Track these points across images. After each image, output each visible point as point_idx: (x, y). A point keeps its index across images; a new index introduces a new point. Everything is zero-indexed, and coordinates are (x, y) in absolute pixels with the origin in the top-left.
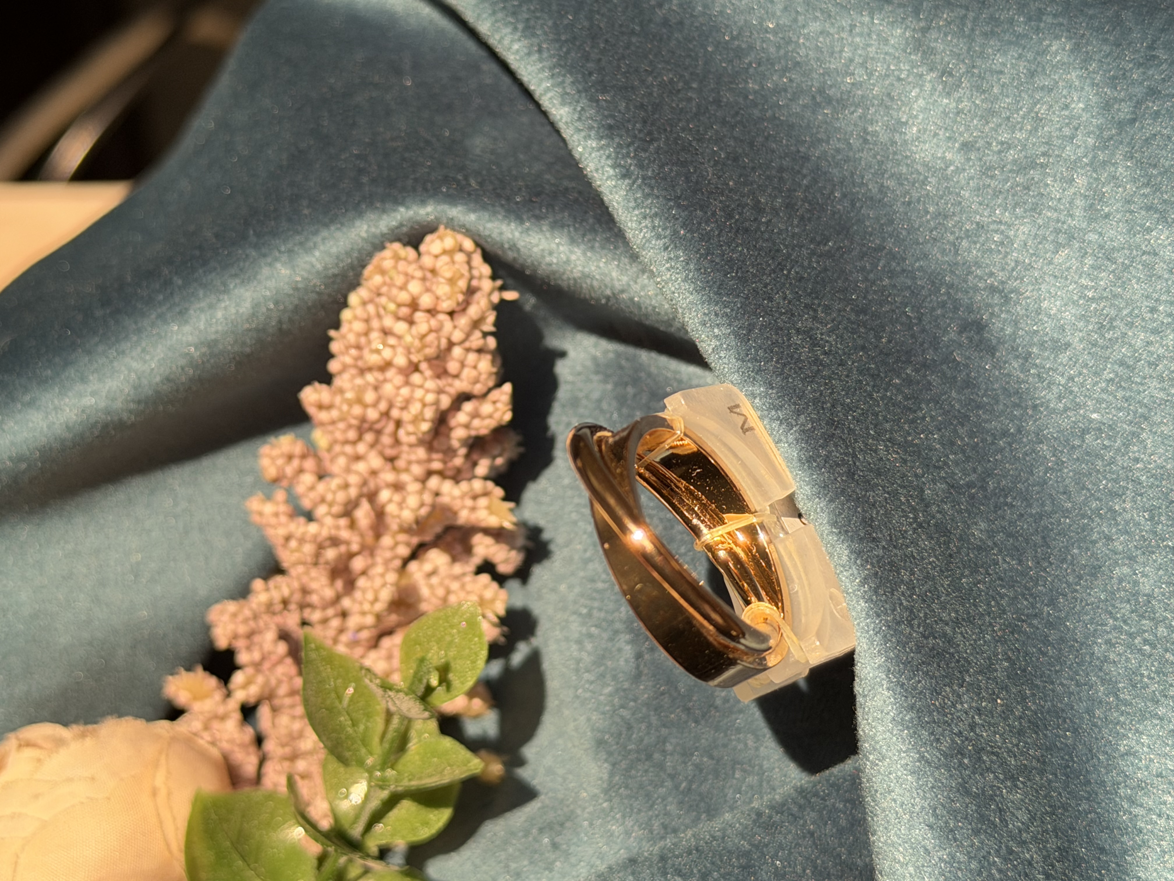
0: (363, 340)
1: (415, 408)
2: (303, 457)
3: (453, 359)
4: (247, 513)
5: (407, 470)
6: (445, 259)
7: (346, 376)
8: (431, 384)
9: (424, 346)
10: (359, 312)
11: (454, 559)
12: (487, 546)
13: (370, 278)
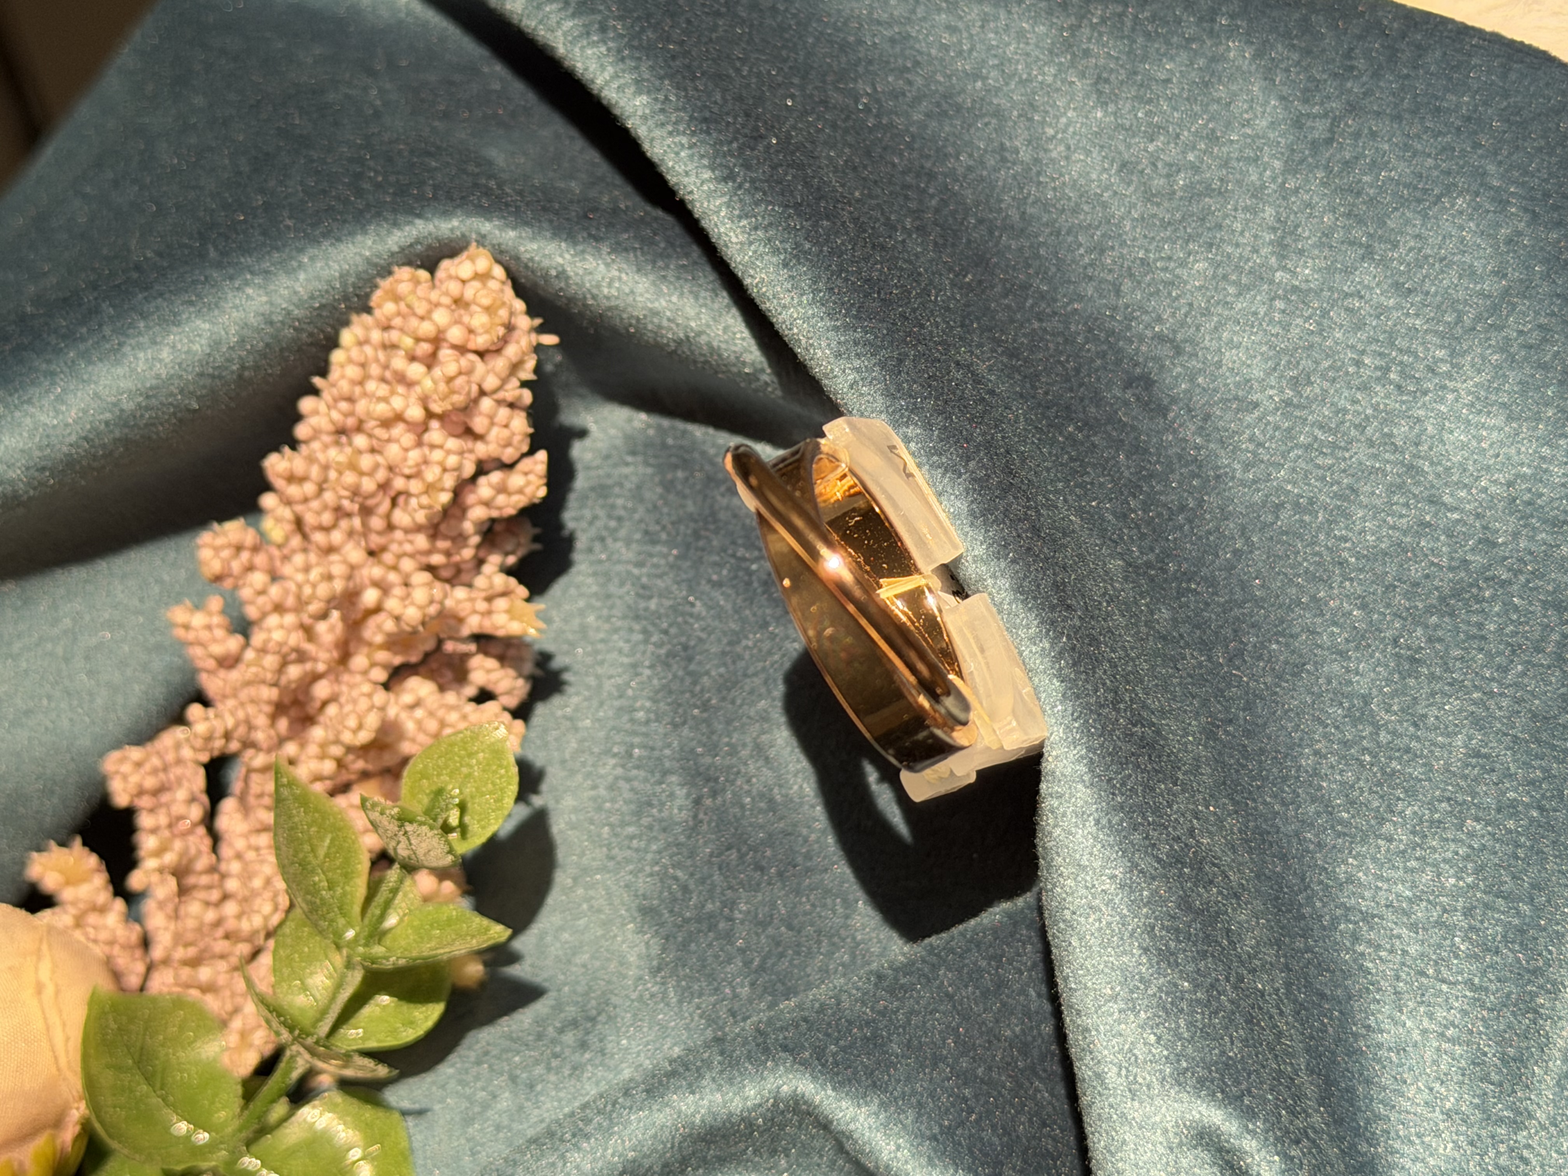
0: (358, 390)
1: (431, 474)
2: (255, 549)
3: (480, 414)
6: (476, 284)
7: (316, 445)
8: (453, 443)
9: (453, 392)
10: (355, 353)
11: (442, 689)
12: (489, 671)
13: (380, 306)
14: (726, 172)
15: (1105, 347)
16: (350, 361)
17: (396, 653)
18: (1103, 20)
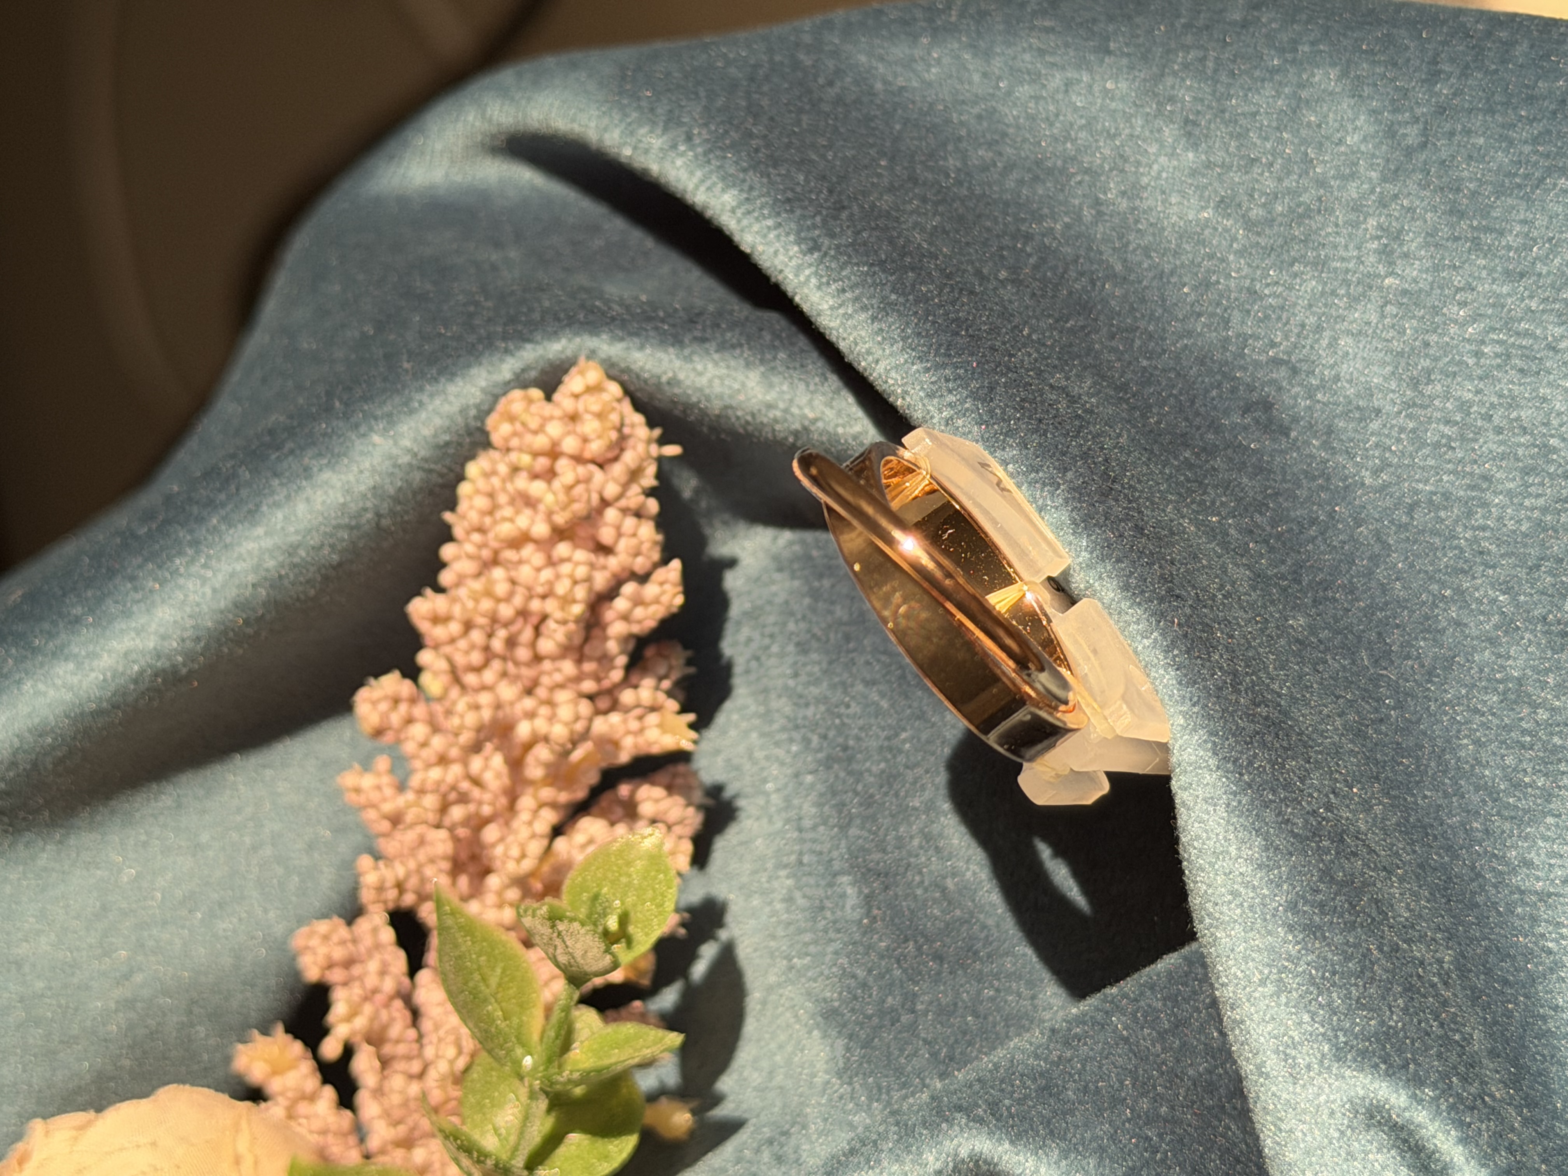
0: (487, 520)
1: (563, 589)
2: (413, 701)
3: (606, 524)
4: (338, 792)
8: (583, 557)
9: (572, 501)
10: (482, 484)
12: (657, 801)
13: (496, 428)
14: (811, 244)
15: (1218, 377)
16: (478, 492)
17: (560, 789)
18: (1186, 66)
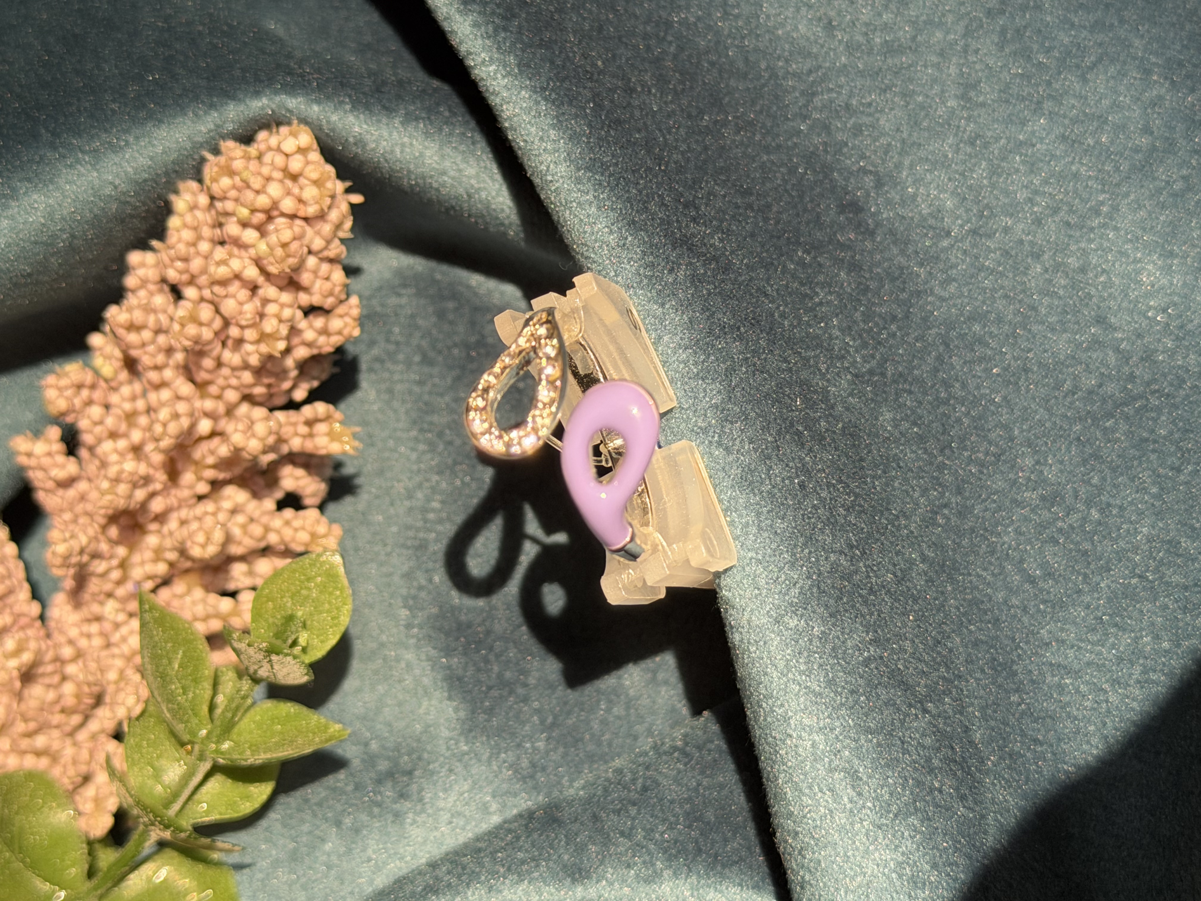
0: (192, 250)
1: (269, 325)
2: (93, 387)
3: (307, 270)
4: (12, 454)
5: (219, 397)
6: (299, 158)
7: (143, 293)
8: (284, 297)
9: (288, 256)
10: (189, 218)
11: (256, 495)
12: (296, 478)
